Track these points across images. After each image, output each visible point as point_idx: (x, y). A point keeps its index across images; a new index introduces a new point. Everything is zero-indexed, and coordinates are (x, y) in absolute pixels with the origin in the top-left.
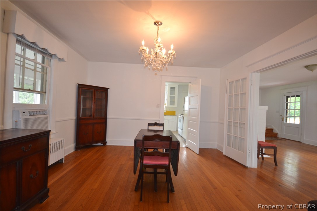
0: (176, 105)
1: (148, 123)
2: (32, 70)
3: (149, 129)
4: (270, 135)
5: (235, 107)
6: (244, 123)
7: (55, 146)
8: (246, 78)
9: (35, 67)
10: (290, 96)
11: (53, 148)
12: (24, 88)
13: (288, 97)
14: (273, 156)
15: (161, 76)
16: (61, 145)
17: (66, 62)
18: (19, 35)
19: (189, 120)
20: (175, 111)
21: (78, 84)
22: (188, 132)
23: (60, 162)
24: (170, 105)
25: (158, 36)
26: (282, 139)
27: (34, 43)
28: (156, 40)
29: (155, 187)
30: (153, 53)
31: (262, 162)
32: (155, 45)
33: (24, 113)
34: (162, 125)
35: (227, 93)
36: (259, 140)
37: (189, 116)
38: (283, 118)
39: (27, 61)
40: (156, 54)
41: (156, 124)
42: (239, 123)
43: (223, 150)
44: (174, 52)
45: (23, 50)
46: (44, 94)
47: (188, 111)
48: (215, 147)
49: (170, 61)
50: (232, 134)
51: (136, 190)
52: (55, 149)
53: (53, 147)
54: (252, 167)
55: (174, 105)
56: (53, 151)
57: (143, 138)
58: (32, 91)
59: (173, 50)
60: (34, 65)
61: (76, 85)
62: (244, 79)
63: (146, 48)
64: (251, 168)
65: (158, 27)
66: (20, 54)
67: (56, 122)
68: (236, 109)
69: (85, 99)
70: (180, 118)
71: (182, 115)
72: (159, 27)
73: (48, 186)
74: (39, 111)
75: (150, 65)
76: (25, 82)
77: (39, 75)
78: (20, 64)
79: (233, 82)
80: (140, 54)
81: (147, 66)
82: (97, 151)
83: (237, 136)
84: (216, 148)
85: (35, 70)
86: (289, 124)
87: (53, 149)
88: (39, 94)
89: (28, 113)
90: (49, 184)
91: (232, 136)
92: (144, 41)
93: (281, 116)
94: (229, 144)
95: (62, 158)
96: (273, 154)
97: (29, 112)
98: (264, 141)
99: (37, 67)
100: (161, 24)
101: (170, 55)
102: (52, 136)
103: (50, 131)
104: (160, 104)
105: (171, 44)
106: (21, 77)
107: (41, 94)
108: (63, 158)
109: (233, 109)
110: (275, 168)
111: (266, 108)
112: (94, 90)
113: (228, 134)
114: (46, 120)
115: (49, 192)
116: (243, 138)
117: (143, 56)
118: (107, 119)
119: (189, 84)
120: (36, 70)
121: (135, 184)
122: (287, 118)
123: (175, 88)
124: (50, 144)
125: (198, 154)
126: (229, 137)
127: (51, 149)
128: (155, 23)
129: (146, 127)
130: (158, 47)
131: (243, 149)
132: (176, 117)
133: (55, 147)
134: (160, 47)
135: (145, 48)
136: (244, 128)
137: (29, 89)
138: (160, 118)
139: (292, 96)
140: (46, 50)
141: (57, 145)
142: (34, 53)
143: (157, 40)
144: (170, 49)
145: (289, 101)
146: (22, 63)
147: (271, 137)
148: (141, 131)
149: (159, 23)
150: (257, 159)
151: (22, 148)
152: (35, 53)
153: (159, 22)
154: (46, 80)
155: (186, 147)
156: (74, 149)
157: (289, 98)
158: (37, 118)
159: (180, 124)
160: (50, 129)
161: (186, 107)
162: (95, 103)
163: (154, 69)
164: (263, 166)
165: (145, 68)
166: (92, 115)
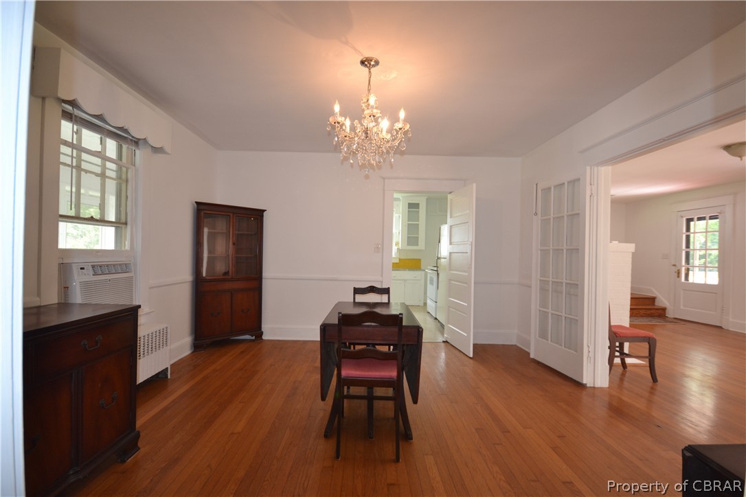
0: (422, 245)
1: (354, 288)
2: (97, 175)
3: (356, 301)
4: (649, 312)
5: (557, 248)
6: (577, 283)
7: (150, 342)
8: (579, 180)
9: (104, 167)
10: (696, 219)
11: (146, 346)
12: (82, 216)
13: (689, 221)
14: (647, 360)
15: (384, 179)
16: (162, 338)
17: (169, 154)
18: (68, 101)
19: (450, 280)
20: (420, 260)
21: (196, 202)
22: (449, 307)
23: (160, 376)
24: (408, 245)
25: (369, 90)
26: (676, 321)
27: (100, 117)
28: (365, 100)
29: (369, 428)
30: (358, 130)
31: (623, 374)
32: (363, 110)
33: (82, 269)
34: (386, 291)
35: (536, 214)
36: (612, 324)
37: (450, 269)
38: (678, 270)
39: (84, 156)
40: (366, 131)
41: (372, 289)
42: (564, 284)
43: (529, 346)
44: (408, 127)
45: (76, 133)
46: (124, 226)
47: (448, 258)
48: (513, 341)
49: (398, 147)
50: (550, 311)
51: (326, 436)
52: (150, 347)
53: (146, 344)
54: (596, 386)
55: (417, 245)
56: (146, 351)
57: (339, 320)
58: (97, 221)
59: (405, 121)
60: (100, 164)
61: (193, 205)
62: (575, 182)
63: (343, 118)
64: (594, 387)
65: (370, 72)
66: (71, 141)
67: (150, 288)
68: (558, 251)
69: (212, 237)
70: (432, 276)
71: (435, 269)
72: (373, 70)
73: (137, 426)
74: (114, 265)
75: (353, 156)
76: (82, 201)
77: (111, 186)
78: (70, 164)
79: (550, 188)
80: (329, 133)
81: (346, 159)
82: (242, 352)
83: (560, 314)
84: (514, 344)
85: (103, 176)
86: (693, 284)
87: (146, 348)
88: (112, 226)
89: (91, 268)
90: (139, 423)
91: (550, 315)
92: (340, 103)
93: (674, 265)
94: (543, 335)
95: (164, 368)
96: (647, 355)
97: (93, 266)
98: (628, 326)
99: (108, 169)
100: (377, 63)
101: (397, 133)
102: (142, 320)
103: (139, 307)
104: (382, 245)
105: (400, 109)
106: (74, 190)
107: (117, 228)
108: (167, 368)
109: (551, 251)
110: (652, 388)
111: (631, 247)
112: (231, 216)
113: (540, 311)
114: (130, 283)
115: (141, 438)
116: (574, 319)
117: (338, 138)
118: (263, 280)
119: (450, 196)
120: (105, 174)
121: (326, 422)
122: (688, 270)
123: (418, 204)
124: (138, 337)
125: (471, 356)
126: (543, 316)
127: (142, 348)
128: (362, 63)
129: (349, 298)
130: (370, 116)
131: (575, 345)
132: (423, 272)
133: (150, 344)
134: (374, 116)
135: (340, 119)
136: (577, 296)
137: (92, 217)
138: (382, 276)
139: (700, 219)
140: (126, 131)
141: (154, 338)
142: (99, 136)
143: (368, 101)
144: (397, 120)
145: (692, 230)
146: (74, 160)
147: (651, 316)
148: (339, 304)
149: (372, 63)
150: (608, 367)
151: (82, 343)
152: (101, 138)
153: (371, 61)
154: (127, 197)
155: (444, 342)
156: (191, 349)
157: (692, 223)
158: (110, 280)
159: (431, 289)
160: (138, 304)
161: (445, 249)
162: (234, 244)
163: (363, 167)
164: (626, 384)
165: (342, 163)
166: (228, 272)
